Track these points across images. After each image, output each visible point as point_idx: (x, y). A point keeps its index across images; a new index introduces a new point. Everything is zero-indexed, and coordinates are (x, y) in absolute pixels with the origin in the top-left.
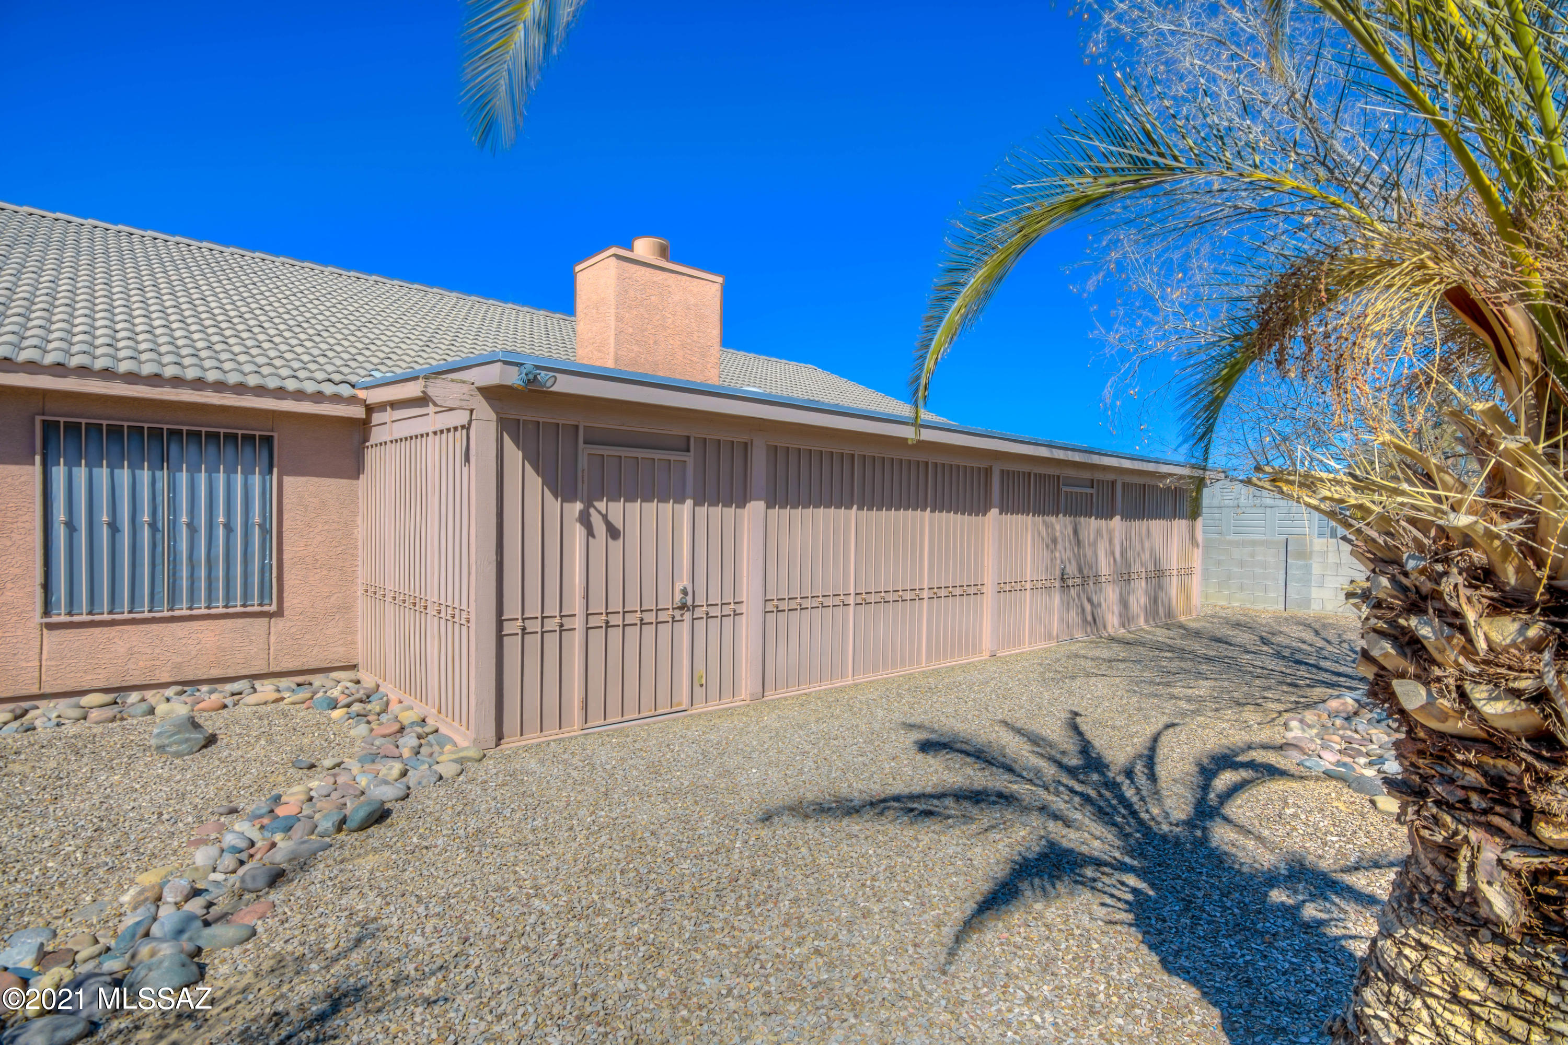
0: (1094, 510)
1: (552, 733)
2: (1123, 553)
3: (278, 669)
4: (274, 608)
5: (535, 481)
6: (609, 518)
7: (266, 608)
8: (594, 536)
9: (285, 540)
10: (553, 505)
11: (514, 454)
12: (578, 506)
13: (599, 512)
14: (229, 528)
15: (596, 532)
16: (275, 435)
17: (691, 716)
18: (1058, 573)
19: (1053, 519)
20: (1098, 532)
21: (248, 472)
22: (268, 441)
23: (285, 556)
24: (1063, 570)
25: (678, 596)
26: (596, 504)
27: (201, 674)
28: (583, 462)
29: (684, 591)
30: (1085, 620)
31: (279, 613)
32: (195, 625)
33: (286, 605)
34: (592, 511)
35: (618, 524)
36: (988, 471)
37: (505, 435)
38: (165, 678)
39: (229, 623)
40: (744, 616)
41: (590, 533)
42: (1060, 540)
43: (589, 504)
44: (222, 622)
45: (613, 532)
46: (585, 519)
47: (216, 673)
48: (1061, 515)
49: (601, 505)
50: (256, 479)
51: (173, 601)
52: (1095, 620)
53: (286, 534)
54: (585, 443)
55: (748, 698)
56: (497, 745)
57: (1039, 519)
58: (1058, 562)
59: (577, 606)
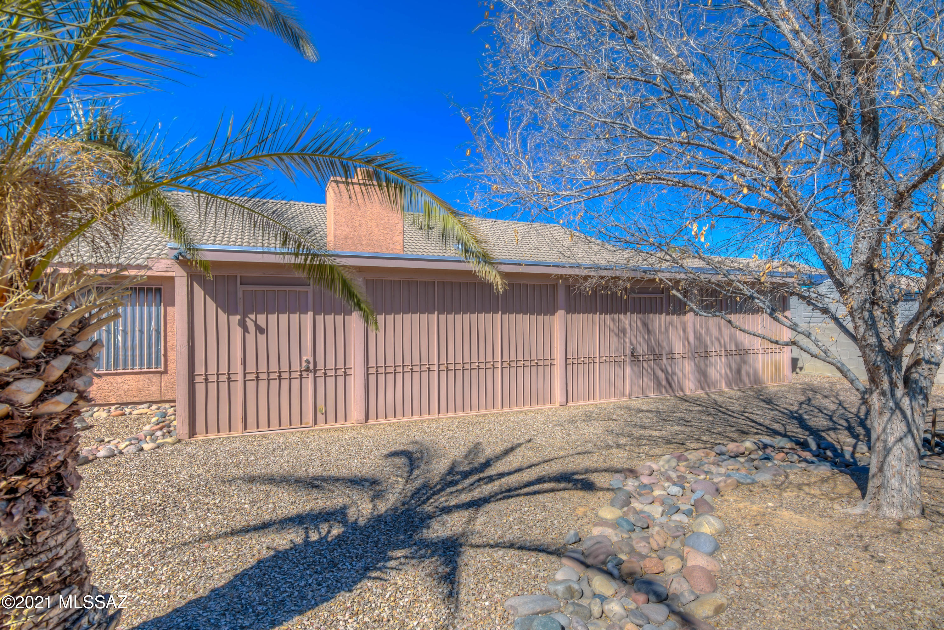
0: (664, 309)
1: (224, 434)
2: (698, 337)
3: (165, 399)
4: (162, 369)
5: (211, 305)
6: (258, 322)
7: (159, 370)
8: (249, 333)
9: (168, 337)
10: (223, 316)
11: (198, 291)
12: (238, 317)
13: (252, 320)
14: (141, 331)
15: (250, 330)
16: (162, 287)
17: (313, 430)
18: (628, 352)
19: (621, 316)
20: (671, 323)
21: (149, 306)
22: (159, 290)
23: (168, 345)
24: (634, 349)
25: (304, 364)
26: (249, 316)
27: (129, 400)
28: (240, 295)
29: (308, 362)
30: (659, 384)
31: (166, 372)
32: (127, 377)
33: (169, 368)
34: (247, 319)
35: (263, 325)
36: (555, 287)
37: (195, 283)
38: (114, 401)
39: (142, 377)
40: (352, 376)
41: (245, 330)
42: (628, 330)
43: (244, 316)
44: (139, 376)
45: (260, 330)
46: (243, 325)
47: (136, 399)
48: (629, 314)
49: (253, 316)
50: (154, 309)
51: (116, 366)
52: (670, 384)
53: (169, 334)
54: (241, 284)
55: (355, 422)
56: (190, 438)
57: (607, 317)
58: (628, 344)
59: (238, 368)
